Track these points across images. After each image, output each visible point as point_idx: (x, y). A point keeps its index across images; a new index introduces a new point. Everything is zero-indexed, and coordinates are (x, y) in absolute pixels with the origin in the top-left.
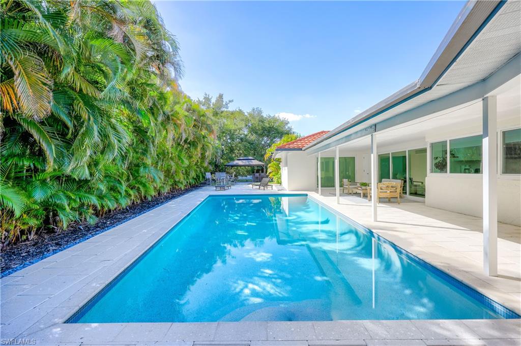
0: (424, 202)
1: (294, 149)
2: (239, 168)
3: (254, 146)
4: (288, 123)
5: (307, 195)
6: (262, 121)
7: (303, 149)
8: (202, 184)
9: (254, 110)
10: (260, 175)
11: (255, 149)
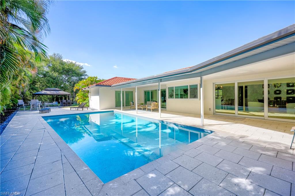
0: (166, 110)
1: (106, 86)
2: (41, 96)
3: (56, 81)
4: (83, 68)
5: (113, 111)
6: (62, 63)
7: (111, 86)
8: (12, 109)
9: (55, 54)
10: (67, 101)
11: (56, 83)
